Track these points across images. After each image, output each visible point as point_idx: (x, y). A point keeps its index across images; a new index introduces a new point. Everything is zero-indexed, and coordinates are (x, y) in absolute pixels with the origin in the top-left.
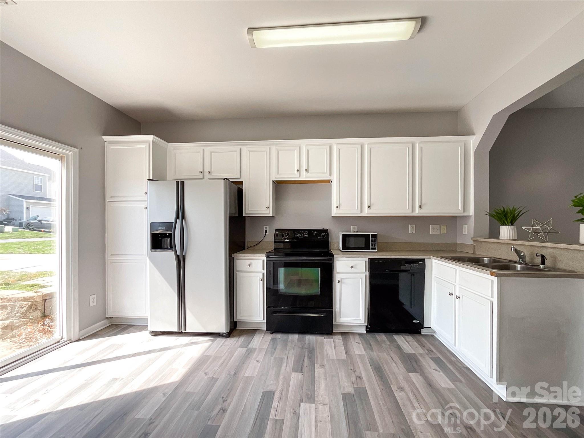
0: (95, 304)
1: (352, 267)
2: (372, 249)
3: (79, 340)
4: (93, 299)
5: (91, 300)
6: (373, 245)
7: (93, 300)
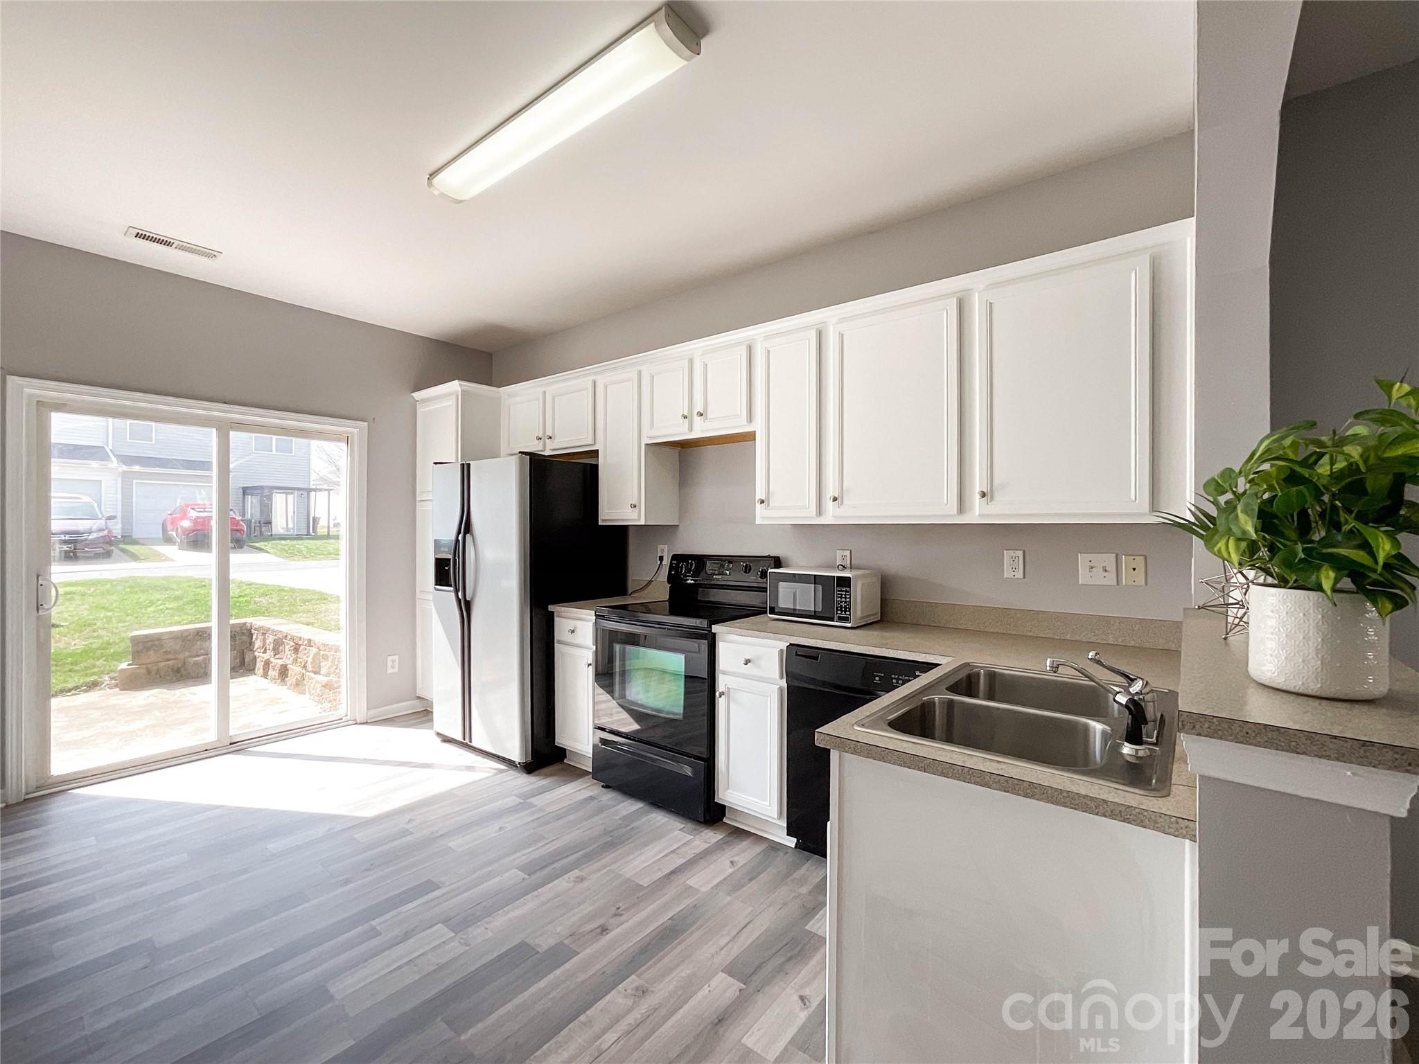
0: (396, 670)
1: (747, 662)
2: (841, 619)
3: (366, 723)
4: (393, 661)
5: (390, 663)
6: (841, 606)
7: (391, 663)
